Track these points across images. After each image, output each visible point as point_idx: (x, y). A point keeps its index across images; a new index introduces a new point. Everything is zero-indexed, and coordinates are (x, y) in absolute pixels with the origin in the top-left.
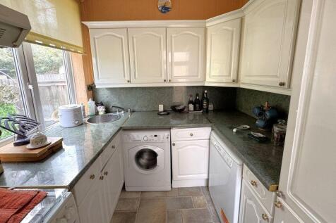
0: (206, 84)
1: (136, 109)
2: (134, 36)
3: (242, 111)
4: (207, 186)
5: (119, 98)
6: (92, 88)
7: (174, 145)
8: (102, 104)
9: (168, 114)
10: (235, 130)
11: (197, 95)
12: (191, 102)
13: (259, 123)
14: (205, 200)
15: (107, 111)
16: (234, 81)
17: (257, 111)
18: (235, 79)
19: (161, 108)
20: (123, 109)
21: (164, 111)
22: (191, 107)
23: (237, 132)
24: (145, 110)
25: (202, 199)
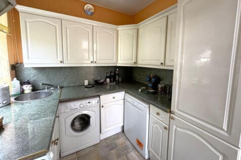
0: (118, 65)
1: (64, 85)
2: (67, 27)
3: (137, 80)
4: (123, 131)
5: (47, 77)
6: (15, 68)
7: (103, 107)
8: (28, 83)
9: (93, 86)
10: (140, 90)
11: (111, 72)
12: (107, 77)
13: (150, 85)
14: (124, 140)
15: (34, 89)
16: (135, 63)
17: (148, 79)
18: (135, 61)
19: (86, 83)
20: (52, 86)
21: (89, 85)
22: (108, 80)
23: (141, 91)
24: (72, 85)
25: (122, 140)
